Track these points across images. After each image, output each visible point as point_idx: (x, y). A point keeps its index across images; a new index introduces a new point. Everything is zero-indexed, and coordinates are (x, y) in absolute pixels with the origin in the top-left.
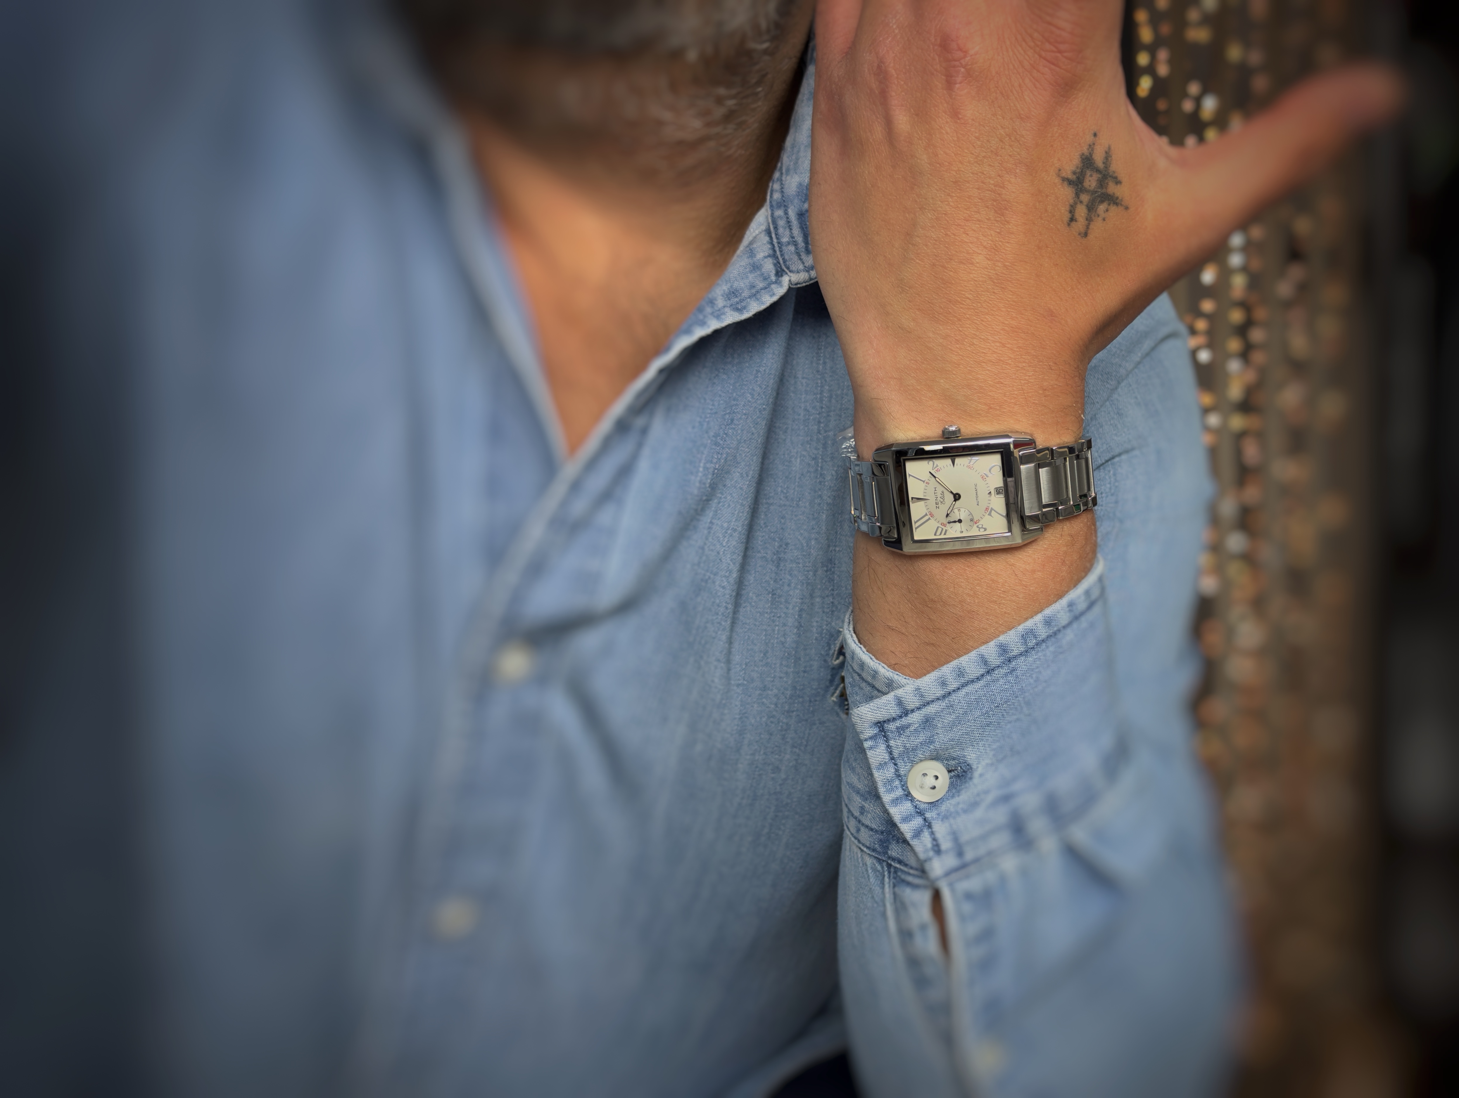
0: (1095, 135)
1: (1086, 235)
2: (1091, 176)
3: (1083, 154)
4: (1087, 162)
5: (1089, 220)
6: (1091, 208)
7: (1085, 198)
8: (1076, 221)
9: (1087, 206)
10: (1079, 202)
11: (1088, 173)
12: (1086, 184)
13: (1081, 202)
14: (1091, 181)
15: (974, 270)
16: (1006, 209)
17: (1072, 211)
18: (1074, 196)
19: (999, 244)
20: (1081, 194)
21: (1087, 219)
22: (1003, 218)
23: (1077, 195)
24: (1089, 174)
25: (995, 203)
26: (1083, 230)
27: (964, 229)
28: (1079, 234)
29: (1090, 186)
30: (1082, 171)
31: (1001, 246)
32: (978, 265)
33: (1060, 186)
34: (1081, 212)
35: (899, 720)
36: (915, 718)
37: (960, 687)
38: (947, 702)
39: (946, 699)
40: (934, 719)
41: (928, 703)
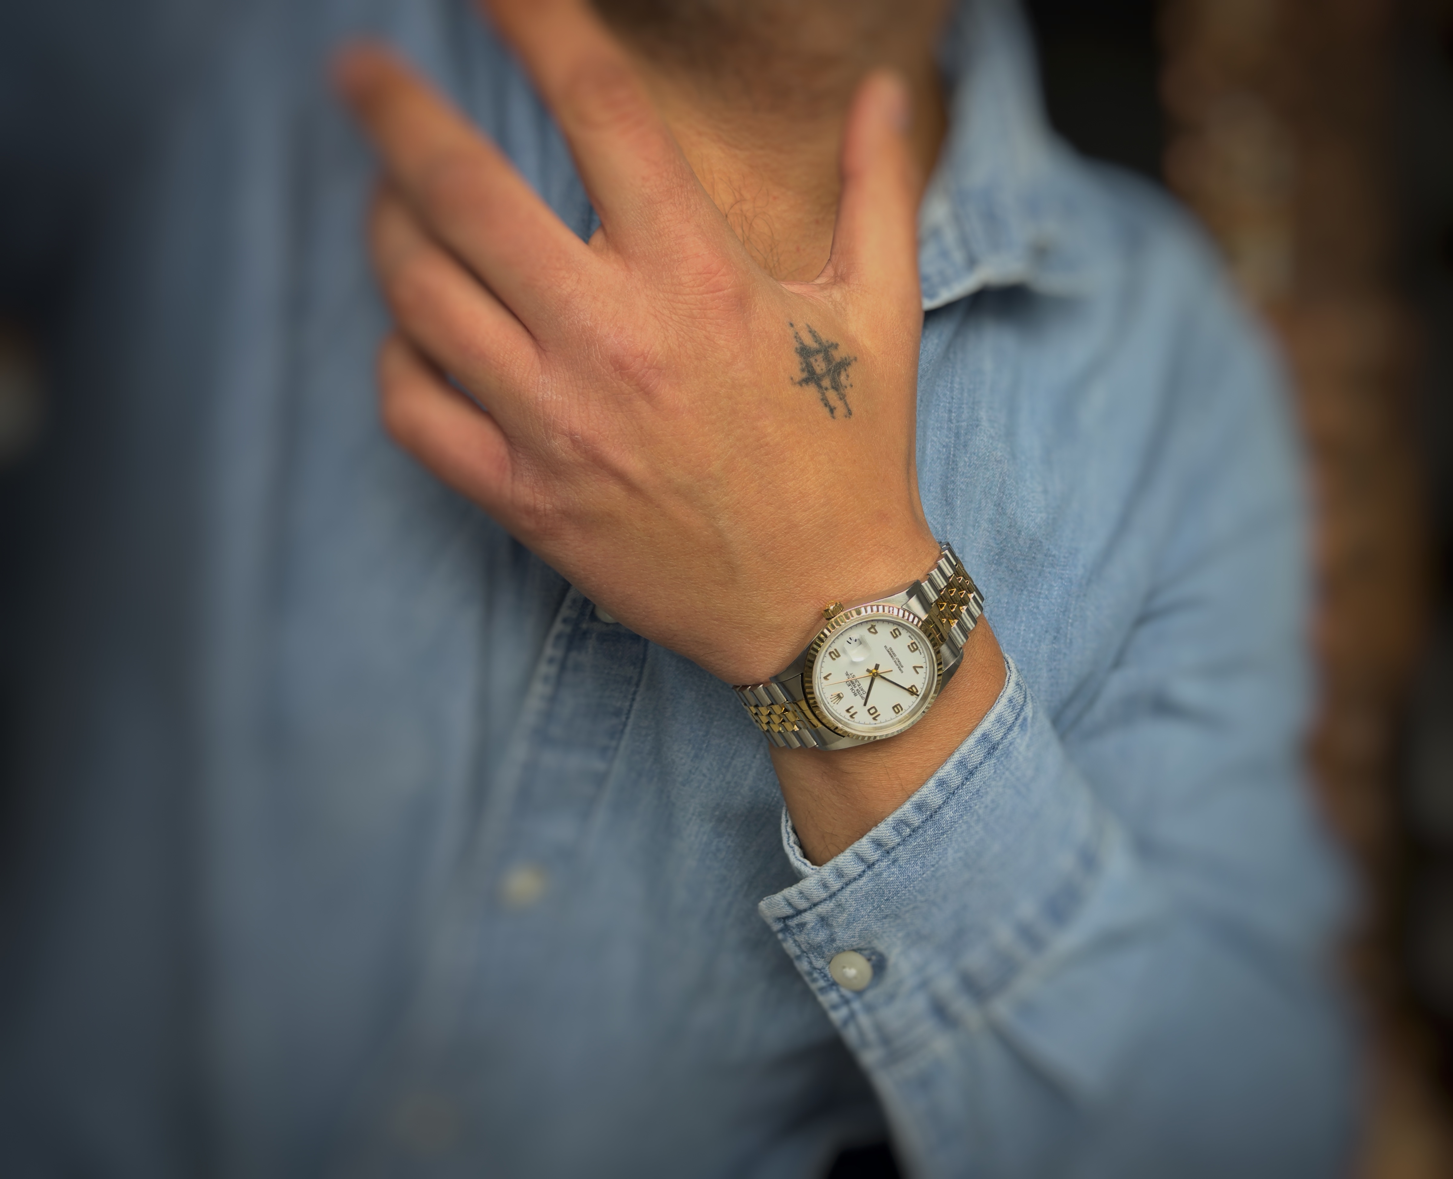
9: (833, 388)
13: (826, 389)
35: (795, 918)
36: (809, 917)
37: (844, 886)
38: (834, 902)
39: (834, 899)
40: (827, 918)
41: (815, 905)
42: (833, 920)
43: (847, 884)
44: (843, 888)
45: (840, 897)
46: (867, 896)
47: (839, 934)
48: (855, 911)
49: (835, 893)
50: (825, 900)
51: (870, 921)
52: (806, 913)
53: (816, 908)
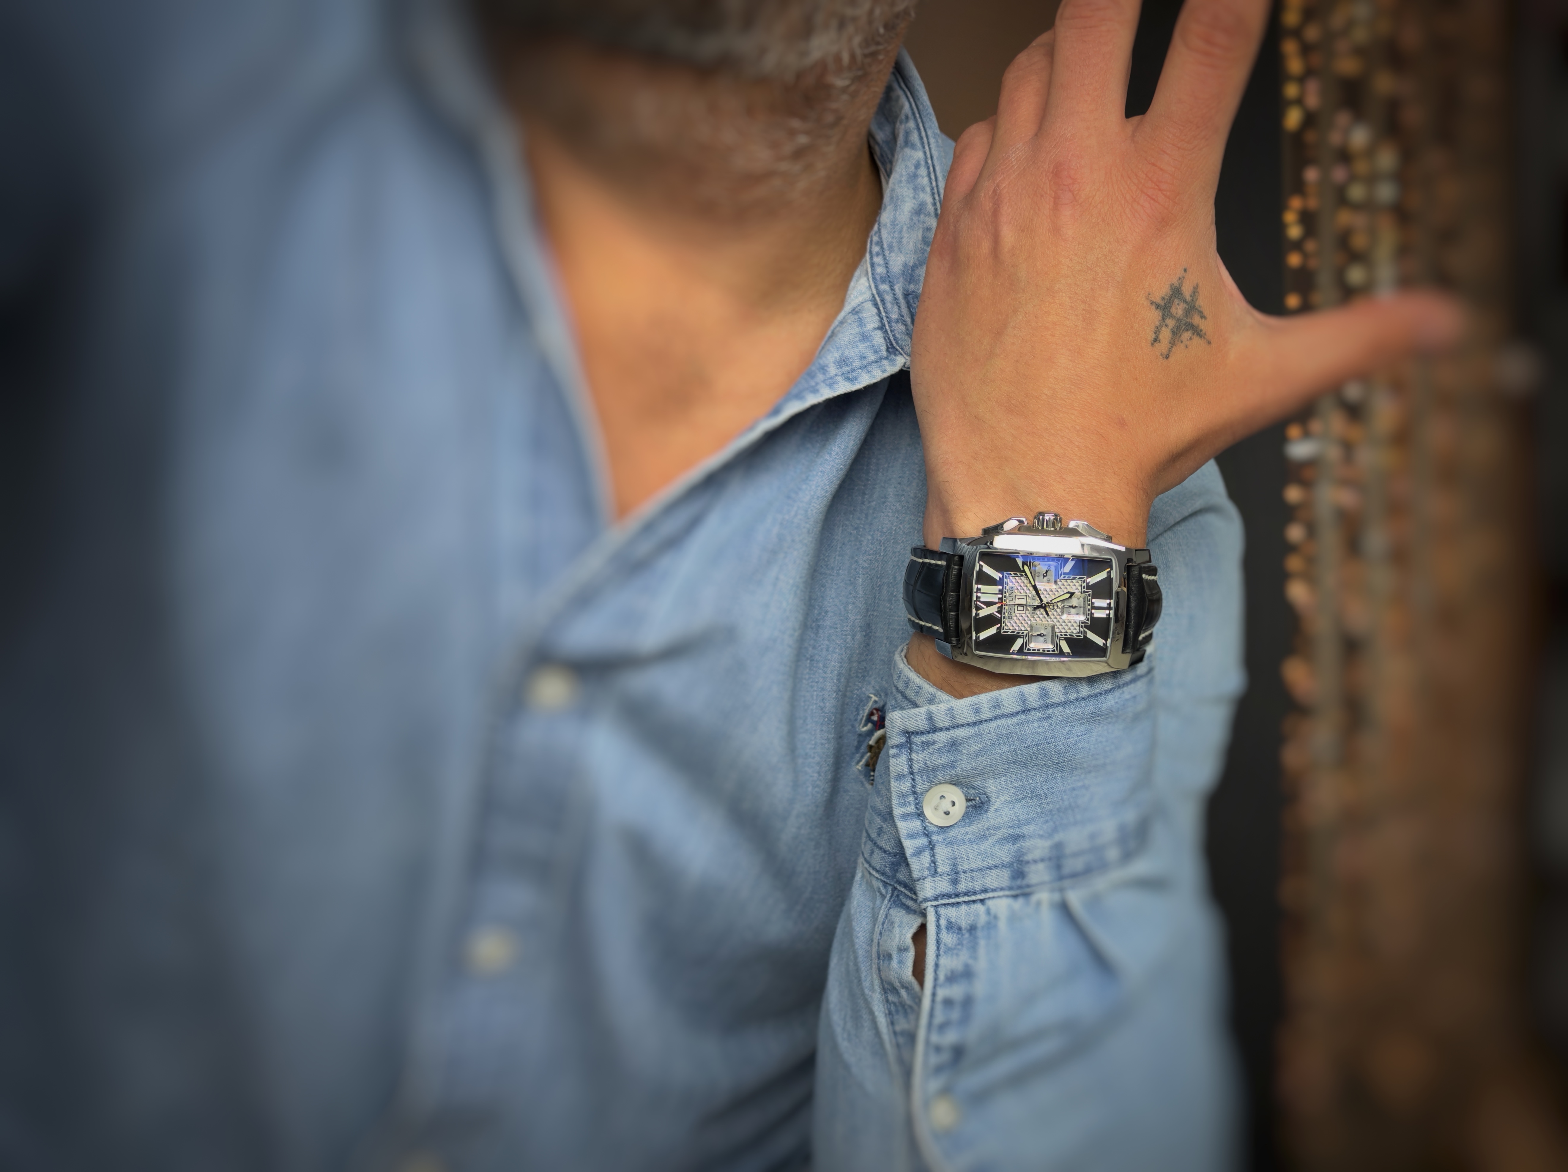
0: (1185, 271)
1: (1168, 356)
2: (1178, 305)
3: (1173, 285)
4: (1177, 292)
5: (1172, 344)
7: (1170, 323)
8: (1160, 342)
9: (1171, 331)
10: (1164, 327)
13: (1167, 326)
17: (1158, 332)
18: (1161, 319)
20: (1167, 319)
23: (1164, 319)
24: (1176, 303)
26: (1165, 351)
28: (1162, 354)
30: (1170, 300)
33: (1149, 308)
34: (1166, 335)
35: (925, 736)
36: (941, 737)
37: (993, 719)
38: (976, 729)
39: (977, 727)
40: (960, 744)
41: (958, 726)
42: (964, 747)
43: (997, 718)
44: (991, 720)
45: (985, 727)
46: (1008, 736)
47: (964, 762)
48: (991, 746)
49: (981, 722)
50: (969, 725)
51: (1000, 760)
52: (941, 732)
53: (956, 730)
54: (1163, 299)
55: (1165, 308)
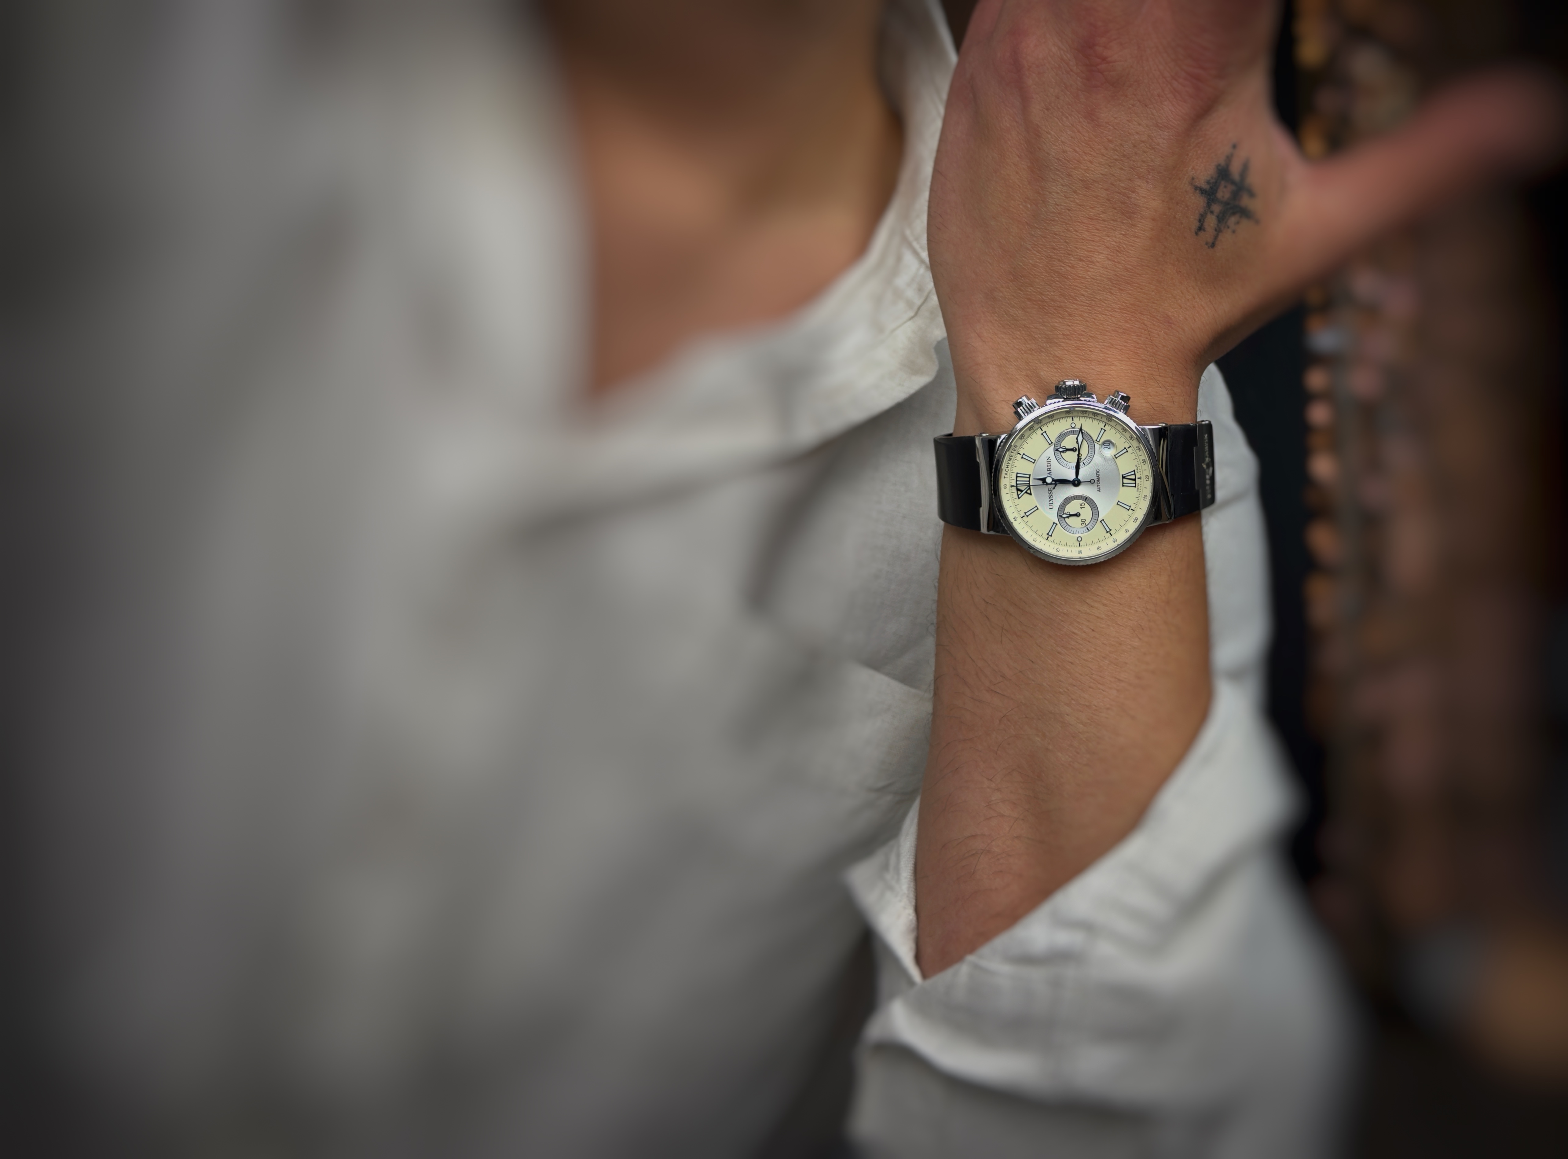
0: (1234, 147)
1: (1213, 245)
2: (1225, 187)
3: (1219, 165)
4: (1223, 173)
5: (1218, 231)
6: (1222, 219)
7: (1216, 208)
8: (1204, 230)
9: (1218, 217)
10: (1209, 214)
11: (1223, 183)
12: (1220, 195)
13: (1212, 212)
14: (1224, 193)
15: (1092, 268)
16: (1134, 213)
17: (1202, 220)
18: (1205, 205)
19: (1123, 247)
20: (1213, 204)
21: (1216, 230)
22: (1130, 221)
23: (1209, 205)
24: (1223, 185)
25: (1123, 206)
26: (1210, 240)
27: (1087, 227)
28: (1207, 244)
29: (1223, 197)
30: (1216, 182)
31: (1124, 248)
32: (1097, 264)
33: (1192, 195)
34: (1211, 222)
54: (1208, 182)
55: (1209, 193)
